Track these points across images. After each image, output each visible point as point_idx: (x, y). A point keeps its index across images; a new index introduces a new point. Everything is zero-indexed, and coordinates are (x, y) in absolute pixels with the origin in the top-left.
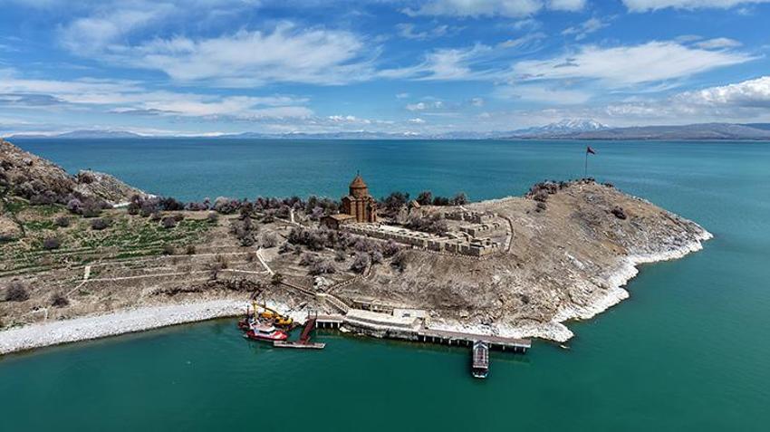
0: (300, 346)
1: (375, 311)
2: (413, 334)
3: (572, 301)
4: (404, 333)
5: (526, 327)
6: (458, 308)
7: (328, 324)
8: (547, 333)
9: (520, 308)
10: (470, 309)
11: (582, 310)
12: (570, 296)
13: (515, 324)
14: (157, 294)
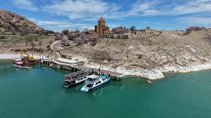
0: (21, 67)
1: (68, 59)
2: (70, 67)
3: (176, 63)
4: (67, 66)
5: (134, 70)
6: (103, 59)
7: (47, 62)
8: (145, 74)
9: (134, 60)
10: (109, 60)
11: (181, 68)
12: (176, 60)
13: (127, 68)
14: (12, 51)
